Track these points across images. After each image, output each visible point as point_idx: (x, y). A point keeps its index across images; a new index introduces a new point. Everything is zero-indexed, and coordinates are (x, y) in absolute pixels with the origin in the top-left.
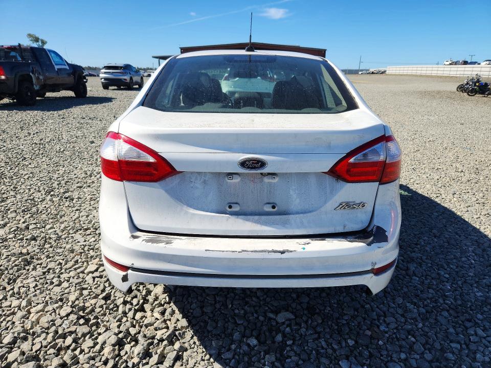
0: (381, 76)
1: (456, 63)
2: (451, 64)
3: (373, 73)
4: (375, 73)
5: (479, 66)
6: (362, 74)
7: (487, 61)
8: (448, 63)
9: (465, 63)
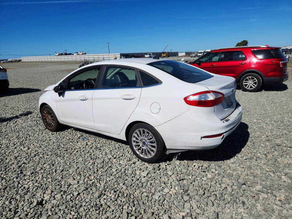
0: (18, 63)
1: (61, 54)
2: (59, 55)
3: (11, 61)
4: (13, 62)
5: (73, 55)
6: (3, 62)
7: (76, 53)
8: (57, 54)
9: (66, 54)
